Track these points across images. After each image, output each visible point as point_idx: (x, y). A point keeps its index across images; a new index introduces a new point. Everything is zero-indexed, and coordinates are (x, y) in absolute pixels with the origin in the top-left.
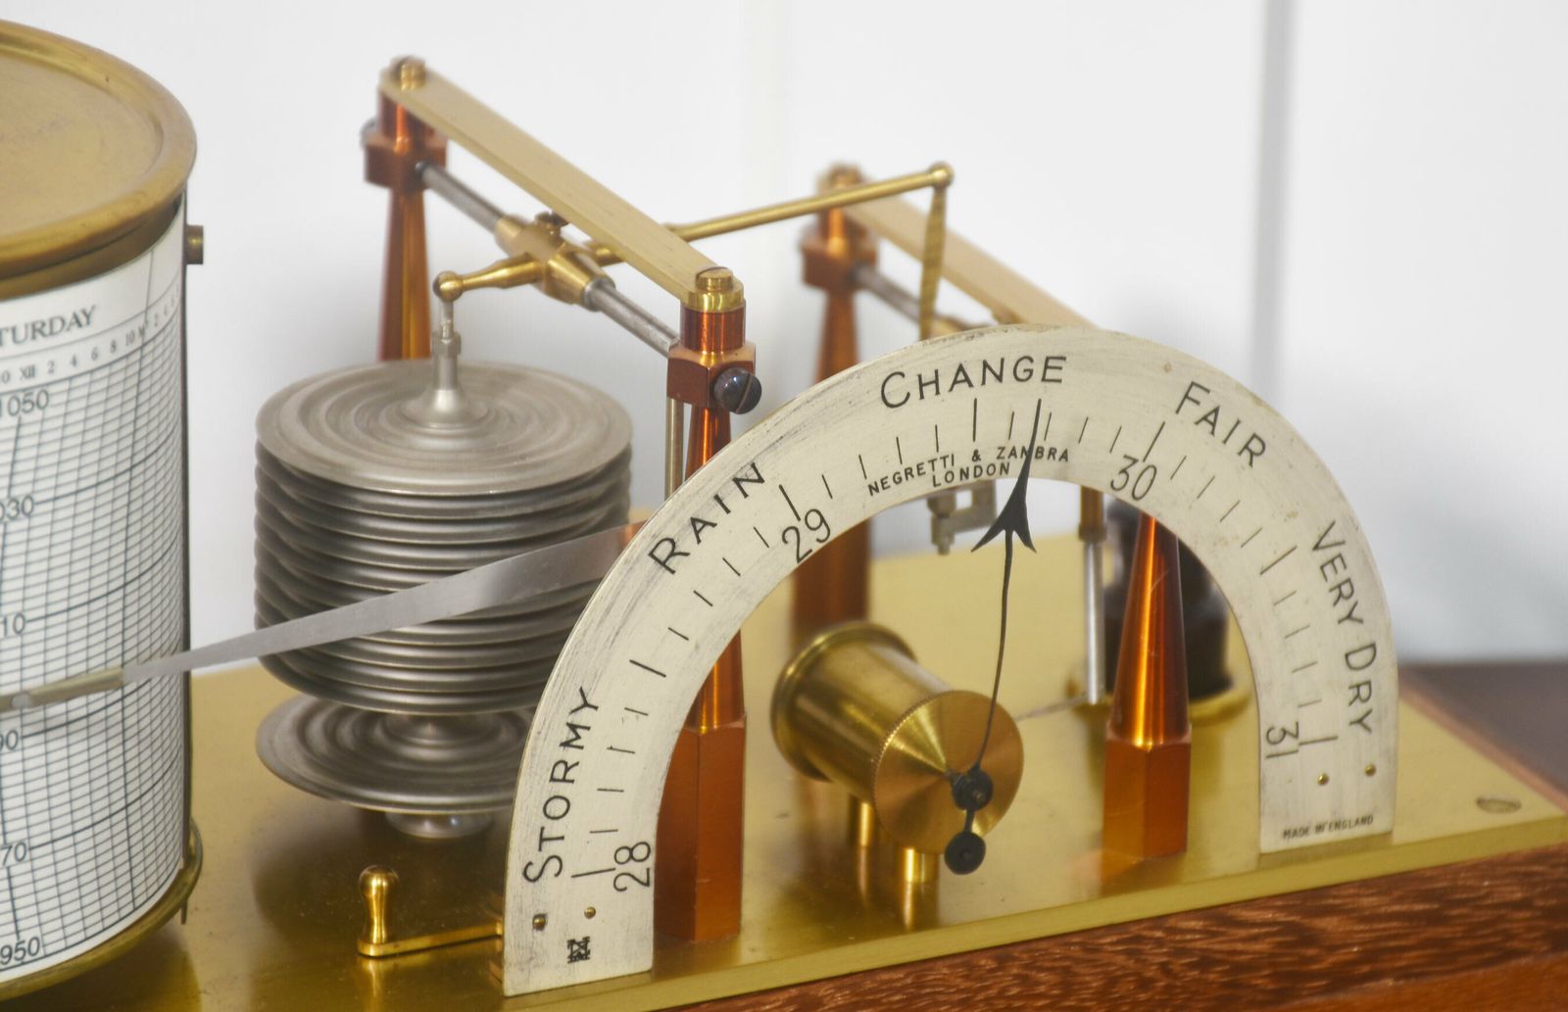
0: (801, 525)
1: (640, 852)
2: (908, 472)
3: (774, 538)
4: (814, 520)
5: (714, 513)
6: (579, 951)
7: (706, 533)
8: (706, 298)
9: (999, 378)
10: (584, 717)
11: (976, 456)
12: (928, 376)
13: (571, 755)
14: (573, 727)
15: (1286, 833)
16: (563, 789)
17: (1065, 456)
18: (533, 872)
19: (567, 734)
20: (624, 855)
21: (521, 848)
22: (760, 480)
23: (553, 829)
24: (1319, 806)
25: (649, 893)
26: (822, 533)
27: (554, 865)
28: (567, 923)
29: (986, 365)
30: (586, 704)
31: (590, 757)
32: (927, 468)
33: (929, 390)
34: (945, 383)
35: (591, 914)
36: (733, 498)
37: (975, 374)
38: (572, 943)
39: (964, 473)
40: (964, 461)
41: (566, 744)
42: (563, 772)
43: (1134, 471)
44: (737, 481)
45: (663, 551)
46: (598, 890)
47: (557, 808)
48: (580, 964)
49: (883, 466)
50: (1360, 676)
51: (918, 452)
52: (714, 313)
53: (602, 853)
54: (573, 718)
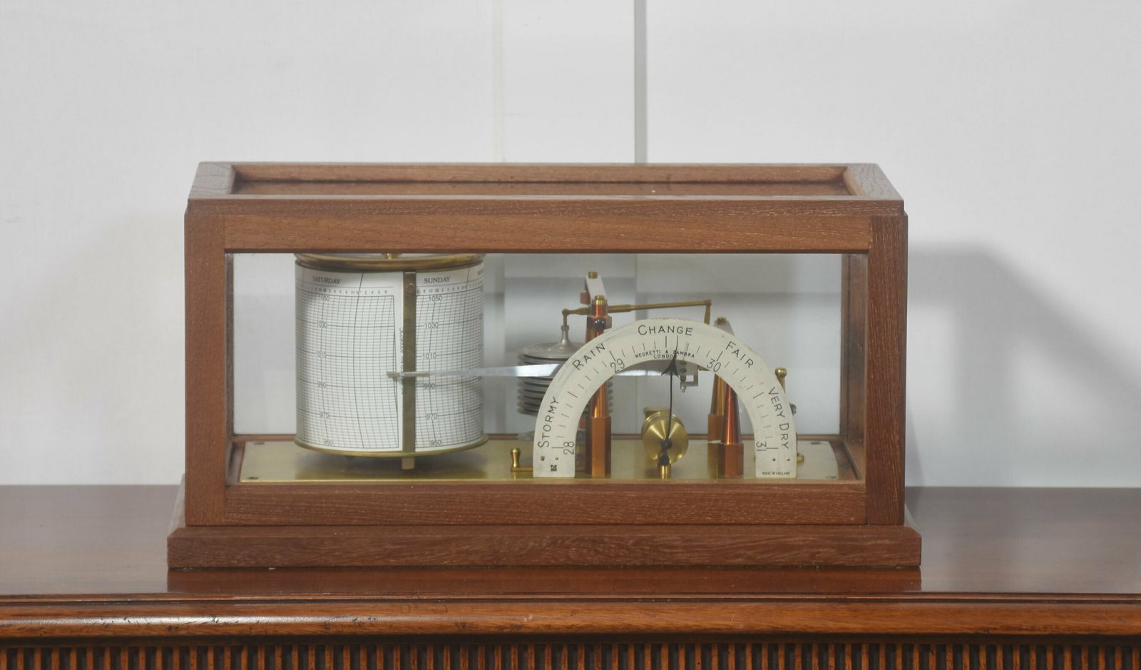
0: (616, 363)
1: (571, 444)
2: (647, 353)
3: (608, 365)
4: (620, 362)
5: (590, 355)
6: (554, 469)
7: (588, 360)
8: (597, 301)
9: (673, 331)
10: (554, 405)
11: (667, 352)
12: (652, 328)
13: (551, 415)
14: (551, 407)
15: (763, 473)
16: (549, 423)
17: (693, 356)
18: (541, 444)
19: (550, 409)
20: (566, 445)
21: (537, 438)
22: (604, 348)
23: (546, 434)
24: (773, 467)
25: (574, 456)
26: (622, 366)
27: (546, 444)
28: (550, 460)
29: (669, 327)
30: (555, 401)
31: (556, 416)
32: (652, 353)
33: (652, 332)
34: (657, 330)
35: (557, 459)
36: (596, 351)
37: (666, 329)
38: (552, 466)
39: (663, 356)
40: (663, 353)
41: (550, 411)
42: (549, 419)
43: (714, 364)
44: (597, 348)
45: (577, 363)
46: (559, 453)
47: (547, 428)
48: (554, 472)
49: (640, 350)
50: (784, 432)
51: (650, 348)
52: (599, 306)
53: (560, 443)
54: (551, 405)
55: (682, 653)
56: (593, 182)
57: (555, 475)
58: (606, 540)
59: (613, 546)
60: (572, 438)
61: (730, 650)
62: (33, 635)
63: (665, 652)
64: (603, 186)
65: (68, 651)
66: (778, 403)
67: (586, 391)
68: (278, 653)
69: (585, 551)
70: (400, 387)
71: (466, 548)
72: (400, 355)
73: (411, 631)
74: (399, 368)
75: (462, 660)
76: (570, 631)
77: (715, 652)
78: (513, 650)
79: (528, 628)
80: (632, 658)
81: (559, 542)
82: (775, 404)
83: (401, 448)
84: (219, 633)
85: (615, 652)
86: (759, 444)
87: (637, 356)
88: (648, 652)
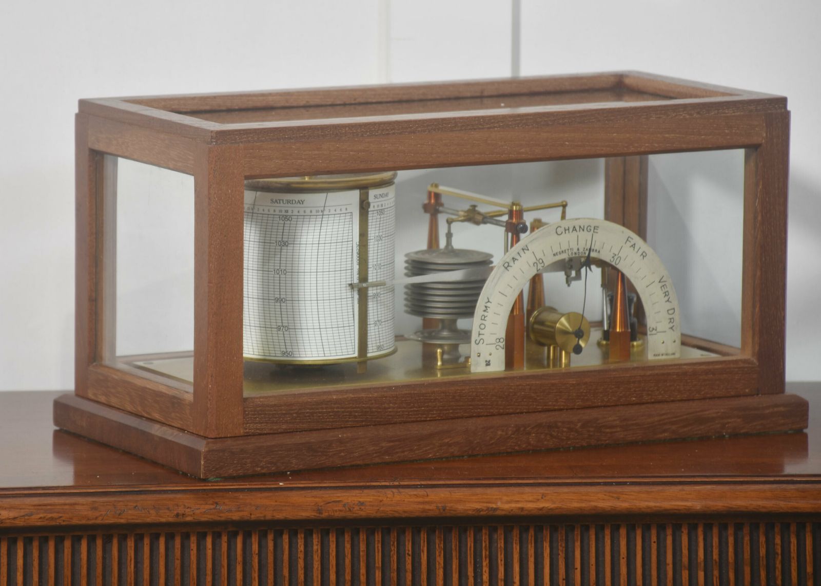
0: (538, 262)
1: (502, 340)
2: (562, 252)
3: (532, 265)
4: (541, 261)
5: (518, 257)
6: (488, 363)
7: (516, 262)
8: (514, 207)
9: (583, 230)
10: (488, 304)
11: (578, 249)
12: (567, 228)
13: (486, 314)
14: (486, 307)
15: (654, 355)
16: (484, 322)
17: (599, 252)
18: (477, 342)
19: (484, 309)
20: (498, 341)
21: (474, 336)
22: (528, 250)
23: (482, 332)
24: (662, 349)
25: (503, 351)
26: (542, 265)
27: (482, 341)
28: (485, 356)
29: (580, 227)
30: (489, 301)
31: (490, 315)
32: (567, 251)
33: (567, 232)
34: (571, 230)
35: (490, 355)
36: (522, 253)
37: (578, 228)
38: (486, 361)
39: (575, 253)
40: (575, 250)
41: (485, 311)
42: (484, 318)
43: (616, 258)
44: (523, 249)
45: (506, 265)
46: (492, 349)
47: (483, 327)
48: (488, 367)
49: (557, 249)
50: (671, 316)
51: (565, 247)
52: (516, 211)
53: (493, 339)
54: (486, 305)
55: (639, 533)
56: (421, 100)
57: (490, 369)
58: (559, 424)
59: (565, 430)
60: (502, 334)
61: (683, 530)
62: (53, 523)
63: (623, 532)
64: (429, 103)
65: (79, 539)
66: (666, 290)
67: (514, 290)
68: (270, 537)
69: (542, 436)
70: (356, 296)
71: (446, 441)
72: (356, 267)
73: (397, 515)
74: (356, 281)
75: (437, 541)
76: (540, 512)
77: (669, 532)
78: (484, 531)
79: (503, 510)
80: (593, 537)
81: (522, 429)
82: (664, 291)
83: (356, 355)
84: (223, 519)
85: (577, 532)
86: (651, 329)
87: (554, 255)
88: (607, 532)
